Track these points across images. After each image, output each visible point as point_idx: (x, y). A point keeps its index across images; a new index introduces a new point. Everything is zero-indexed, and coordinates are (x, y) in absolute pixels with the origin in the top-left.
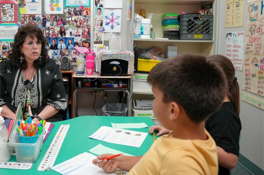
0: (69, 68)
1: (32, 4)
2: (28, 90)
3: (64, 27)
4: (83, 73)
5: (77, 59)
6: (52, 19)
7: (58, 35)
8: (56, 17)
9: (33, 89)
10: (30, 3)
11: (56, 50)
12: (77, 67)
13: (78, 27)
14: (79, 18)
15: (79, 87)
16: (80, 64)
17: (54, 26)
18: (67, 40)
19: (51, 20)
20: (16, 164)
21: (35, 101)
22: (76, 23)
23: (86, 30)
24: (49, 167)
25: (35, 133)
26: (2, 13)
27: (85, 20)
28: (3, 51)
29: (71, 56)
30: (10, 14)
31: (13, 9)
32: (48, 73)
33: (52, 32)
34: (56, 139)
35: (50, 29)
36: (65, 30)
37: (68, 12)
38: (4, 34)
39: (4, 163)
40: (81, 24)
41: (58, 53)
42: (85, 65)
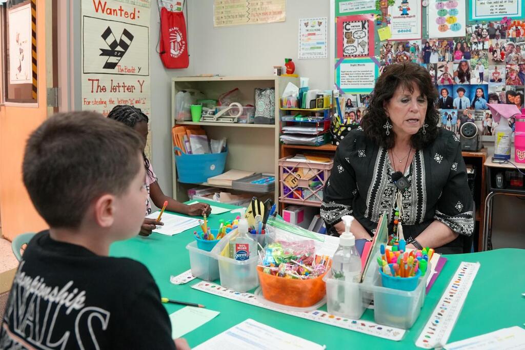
0: (477, 147)
1: (402, 20)
2: (399, 193)
3: (467, 64)
4: (507, 158)
5: (493, 130)
6: (443, 47)
7: (454, 79)
8: (450, 44)
9: (409, 190)
10: (399, 17)
11: (449, 110)
12: (494, 145)
13: (498, 62)
14: (499, 43)
15: (499, 186)
16: (500, 139)
17: (445, 61)
18: (474, 90)
19: (440, 50)
20: (374, 326)
21: (411, 212)
22: (493, 54)
23: (514, 68)
24: (439, 344)
25: (412, 271)
26: (345, 40)
27: (512, 48)
28: (346, 111)
29: (481, 121)
30: (360, 40)
31: (366, 31)
32: (438, 158)
33: (441, 73)
34: (452, 289)
35: (438, 67)
36: (468, 69)
37: (476, 31)
38: (349, 78)
39: (352, 321)
40: (505, 57)
41: (453, 115)
42: (513, 143)
